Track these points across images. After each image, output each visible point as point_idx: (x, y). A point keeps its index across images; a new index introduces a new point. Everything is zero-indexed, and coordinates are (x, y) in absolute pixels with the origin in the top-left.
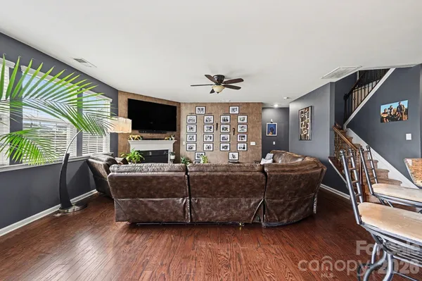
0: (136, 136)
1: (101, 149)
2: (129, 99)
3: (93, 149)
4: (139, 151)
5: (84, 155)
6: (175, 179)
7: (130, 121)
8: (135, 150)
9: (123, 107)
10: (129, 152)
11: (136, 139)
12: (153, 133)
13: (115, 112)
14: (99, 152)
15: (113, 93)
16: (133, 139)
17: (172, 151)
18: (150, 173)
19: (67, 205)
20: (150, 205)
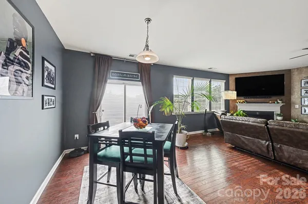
0: (242, 101)
1: (220, 108)
2: (236, 78)
3: (216, 108)
4: (244, 111)
5: (212, 111)
6: (257, 127)
7: (236, 92)
8: (241, 110)
9: (232, 84)
10: (237, 111)
11: (242, 103)
12: (257, 98)
13: (227, 88)
14: (219, 109)
15: (225, 77)
16: (240, 102)
17: (279, 113)
18: (240, 122)
19: (206, 131)
20: (242, 139)
